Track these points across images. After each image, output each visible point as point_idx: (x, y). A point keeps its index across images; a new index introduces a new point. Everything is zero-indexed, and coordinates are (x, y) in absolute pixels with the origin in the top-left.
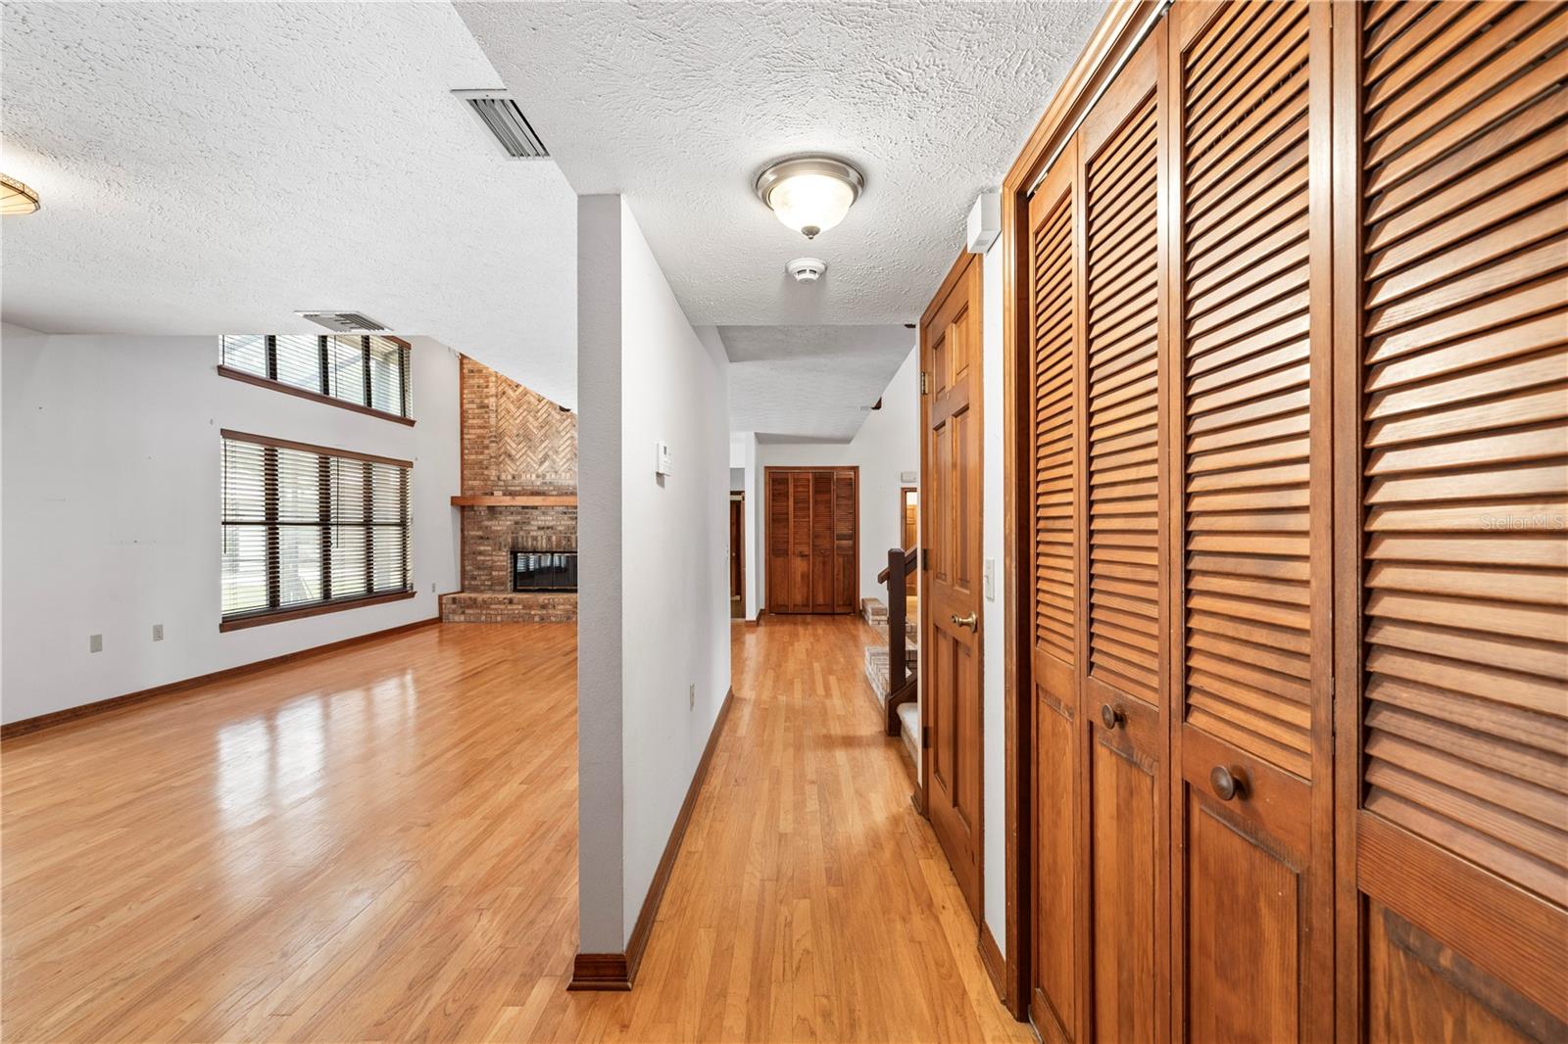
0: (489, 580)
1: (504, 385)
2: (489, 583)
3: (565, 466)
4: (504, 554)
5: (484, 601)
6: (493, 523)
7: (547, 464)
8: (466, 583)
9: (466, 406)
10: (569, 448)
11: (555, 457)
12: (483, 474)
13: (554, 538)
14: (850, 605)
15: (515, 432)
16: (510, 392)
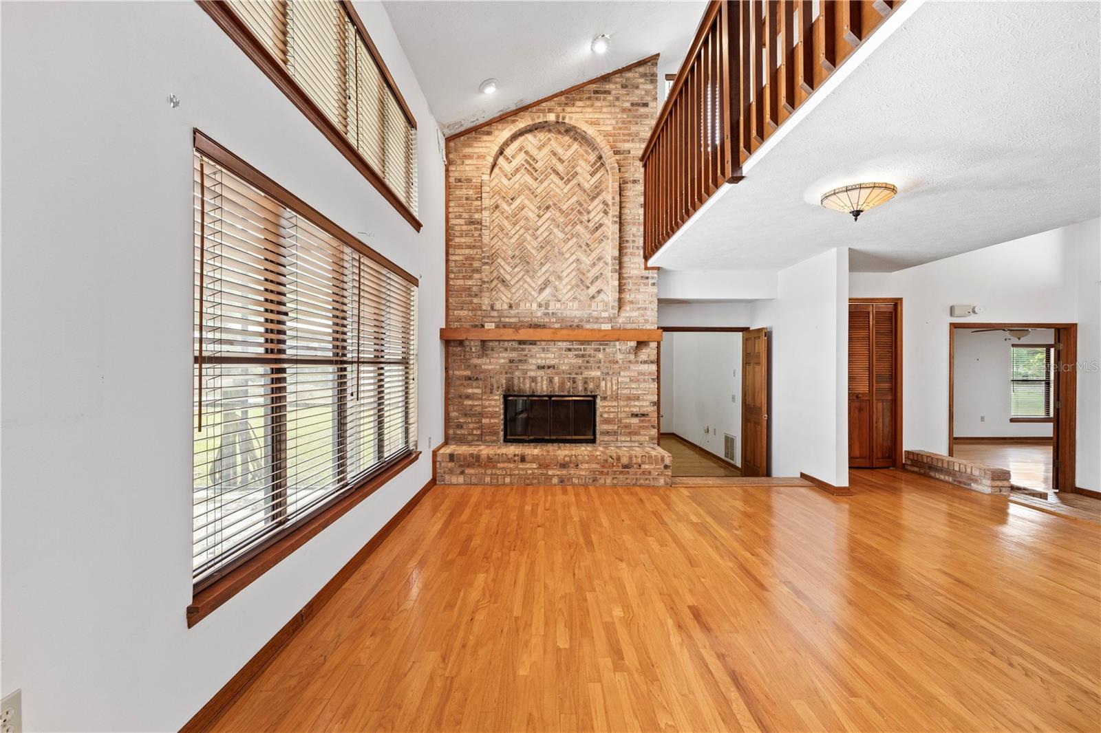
0: (477, 429)
1: (497, 197)
2: (479, 432)
3: (569, 294)
4: (496, 397)
5: (489, 458)
6: (484, 360)
7: (548, 291)
8: (451, 432)
9: (453, 222)
10: (574, 273)
11: (557, 283)
12: (471, 302)
13: (556, 379)
14: (889, 457)
15: (510, 253)
16: (504, 206)
